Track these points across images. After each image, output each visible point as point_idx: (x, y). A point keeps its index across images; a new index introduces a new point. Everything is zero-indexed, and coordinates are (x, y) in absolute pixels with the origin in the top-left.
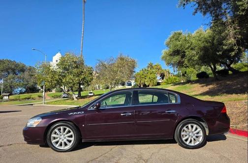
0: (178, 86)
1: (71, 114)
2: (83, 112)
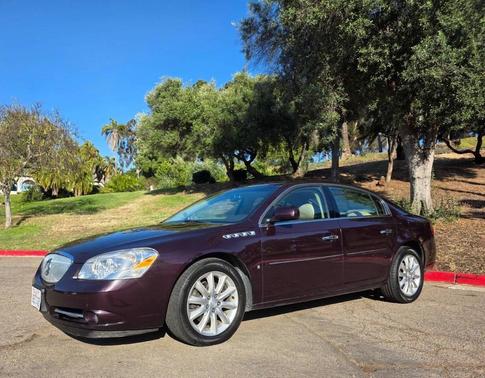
1: (228, 236)
2: (253, 233)
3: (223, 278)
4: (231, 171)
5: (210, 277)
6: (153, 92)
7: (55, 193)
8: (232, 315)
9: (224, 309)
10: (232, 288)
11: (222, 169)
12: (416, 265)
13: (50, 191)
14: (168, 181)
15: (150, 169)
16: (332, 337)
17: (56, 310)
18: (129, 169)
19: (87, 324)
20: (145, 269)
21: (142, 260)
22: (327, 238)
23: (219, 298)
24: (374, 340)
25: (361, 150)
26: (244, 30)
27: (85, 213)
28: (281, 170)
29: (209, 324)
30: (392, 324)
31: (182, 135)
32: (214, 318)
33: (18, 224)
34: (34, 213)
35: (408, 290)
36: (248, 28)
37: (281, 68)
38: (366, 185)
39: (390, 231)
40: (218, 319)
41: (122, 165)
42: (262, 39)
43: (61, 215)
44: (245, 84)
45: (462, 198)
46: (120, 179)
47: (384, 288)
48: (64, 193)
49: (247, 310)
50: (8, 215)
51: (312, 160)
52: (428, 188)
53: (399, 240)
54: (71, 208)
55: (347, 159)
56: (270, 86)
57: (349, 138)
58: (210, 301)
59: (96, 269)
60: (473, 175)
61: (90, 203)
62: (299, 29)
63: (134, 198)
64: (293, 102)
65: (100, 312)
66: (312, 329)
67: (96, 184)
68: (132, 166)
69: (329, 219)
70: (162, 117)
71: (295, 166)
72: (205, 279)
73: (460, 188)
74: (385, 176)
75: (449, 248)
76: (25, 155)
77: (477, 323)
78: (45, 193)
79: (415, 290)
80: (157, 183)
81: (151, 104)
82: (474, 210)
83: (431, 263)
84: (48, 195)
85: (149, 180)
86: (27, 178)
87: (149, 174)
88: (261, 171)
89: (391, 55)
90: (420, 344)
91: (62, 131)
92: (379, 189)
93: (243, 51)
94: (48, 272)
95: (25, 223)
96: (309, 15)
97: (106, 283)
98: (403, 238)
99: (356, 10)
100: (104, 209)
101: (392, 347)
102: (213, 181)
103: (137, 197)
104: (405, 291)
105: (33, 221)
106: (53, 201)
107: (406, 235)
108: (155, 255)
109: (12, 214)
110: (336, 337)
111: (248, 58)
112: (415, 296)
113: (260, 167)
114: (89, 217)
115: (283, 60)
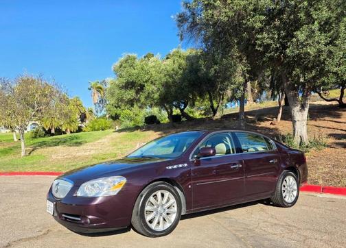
0: (125, 133)
1: (170, 168)
2: (186, 165)
3: (167, 194)
4: (171, 116)
5: (159, 193)
6: (117, 64)
7: (53, 131)
8: (173, 217)
9: (168, 214)
10: (173, 200)
11: (165, 114)
12: (294, 182)
13: (50, 130)
14: (128, 123)
15: (116, 114)
16: (237, 231)
17: (63, 215)
18: (101, 114)
19: (83, 224)
20: (118, 189)
21: (116, 184)
22: (235, 166)
23: (165, 207)
24: (264, 233)
25: (260, 99)
26: (179, 21)
27: (73, 145)
28: (205, 114)
29: (159, 223)
30: (277, 222)
31: (137, 93)
32: (161, 219)
33: (30, 154)
34: (40, 146)
35: (289, 199)
36: (182, 19)
37: (204, 46)
38: (263, 124)
39: (276, 161)
40: (164, 220)
41: (97, 112)
42: (191, 27)
43: (57, 147)
44: (180, 56)
45: (329, 133)
46: (96, 121)
47: (273, 198)
48: (59, 132)
49: (183, 214)
50: (23, 148)
51: (226, 106)
52: (305, 127)
53: (283, 166)
54: (64, 142)
55: (250, 106)
56: (197, 58)
57: (252, 90)
58: (159, 209)
59: (87, 190)
60: (338, 116)
61: (77, 138)
62: (216, 23)
63: (106, 135)
64: (213, 69)
65: (90, 217)
66: (225, 225)
67: (80, 125)
68: (104, 112)
69: (235, 153)
70: (123, 81)
71: (215, 112)
72: (156, 195)
73: (328, 126)
74: (277, 118)
75: (318, 169)
76: (33, 108)
77: (333, 221)
78: (46, 132)
79: (293, 199)
80: (121, 123)
81: (116, 72)
82: (338, 141)
83: (305, 180)
84: (48, 133)
85: (116, 122)
86: (34, 122)
87: (115, 117)
88: (191, 115)
89: (278, 39)
90: (294, 236)
91: (58, 92)
92: (272, 127)
93: (178, 35)
94: (57, 191)
95: (34, 153)
96: (222, 14)
97: (94, 199)
98: (285, 164)
99: (254, 10)
100: (86, 142)
101: (276, 237)
102: (158, 122)
103: (108, 134)
104: (286, 200)
105: (40, 151)
106: (51, 137)
107: (288, 163)
108: (124, 181)
109: (26, 146)
110: (239, 231)
111: (182, 39)
112: (293, 203)
113: (191, 112)
114: (77, 148)
115: (206, 40)
